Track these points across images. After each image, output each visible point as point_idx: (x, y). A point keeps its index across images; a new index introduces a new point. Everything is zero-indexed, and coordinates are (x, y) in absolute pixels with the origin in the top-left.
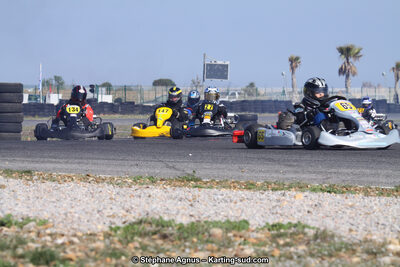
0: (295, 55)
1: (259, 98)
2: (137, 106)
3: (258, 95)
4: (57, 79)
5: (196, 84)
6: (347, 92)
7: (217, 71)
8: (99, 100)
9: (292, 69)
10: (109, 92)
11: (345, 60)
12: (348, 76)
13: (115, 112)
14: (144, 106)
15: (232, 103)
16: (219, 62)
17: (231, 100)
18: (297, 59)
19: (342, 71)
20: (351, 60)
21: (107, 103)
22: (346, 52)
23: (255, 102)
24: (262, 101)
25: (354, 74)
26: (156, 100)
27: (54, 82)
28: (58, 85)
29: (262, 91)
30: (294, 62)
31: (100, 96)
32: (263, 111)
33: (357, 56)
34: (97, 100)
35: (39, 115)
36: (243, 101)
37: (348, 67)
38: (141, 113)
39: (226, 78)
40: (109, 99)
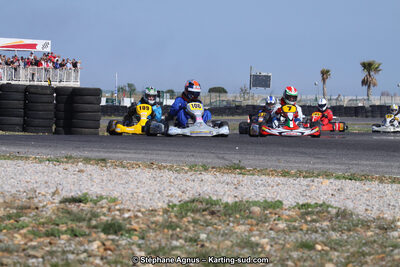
0: (326, 69)
4: (130, 86)
5: (244, 91)
6: (368, 100)
7: (261, 81)
8: (164, 104)
9: (324, 80)
10: (172, 97)
11: (367, 73)
12: (369, 87)
16: (263, 74)
18: (328, 71)
19: (365, 82)
20: (372, 73)
22: (368, 66)
25: (375, 85)
26: (211, 103)
27: (127, 89)
28: (130, 90)
30: (325, 74)
33: (377, 70)
34: (162, 103)
35: (115, 115)
37: (370, 79)
39: (269, 87)
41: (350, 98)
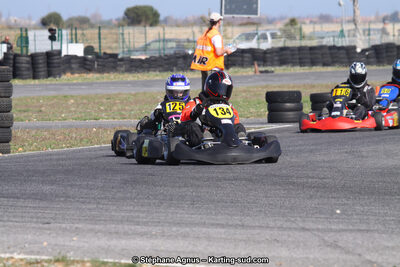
1: (304, 43)
2: (122, 60)
3: (303, 37)
7: (241, 3)
8: (64, 53)
13: (89, 70)
14: (133, 60)
15: (265, 52)
17: (265, 46)
21: (75, 57)
23: (301, 49)
24: (312, 49)
29: (307, 29)
31: (64, 46)
32: (313, 63)
34: (60, 52)
36: (282, 49)
38: (129, 71)
40: (77, 50)
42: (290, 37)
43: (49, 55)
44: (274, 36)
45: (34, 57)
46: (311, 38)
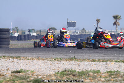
3: (86, 32)
4: (16, 28)
6: (116, 31)
7: (72, 24)
8: (32, 35)
9: (97, 23)
10: (35, 32)
11: (115, 20)
12: (116, 26)
13: (37, 39)
15: (77, 35)
16: (73, 21)
17: (77, 34)
18: (99, 20)
19: (114, 24)
20: (118, 20)
21: (34, 36)
22: (116, 17)
23: (85, 35)
24: (87, 35)
25: (119, 25)
27: (15, 29)
28: (17, 30)
29: (87, 31)
30: (98, 21)
31: (32, 33)
33: (119, 19)
34: (31, 34)
36: (81, 35)
37: (116, 23)
39: (75, 27)
40: (35, 34)
41: (109, 31)
42: (83, 32)
43: (28, 35)
44: (79, 32)
45: (25, 36)
46: (87, 33)
